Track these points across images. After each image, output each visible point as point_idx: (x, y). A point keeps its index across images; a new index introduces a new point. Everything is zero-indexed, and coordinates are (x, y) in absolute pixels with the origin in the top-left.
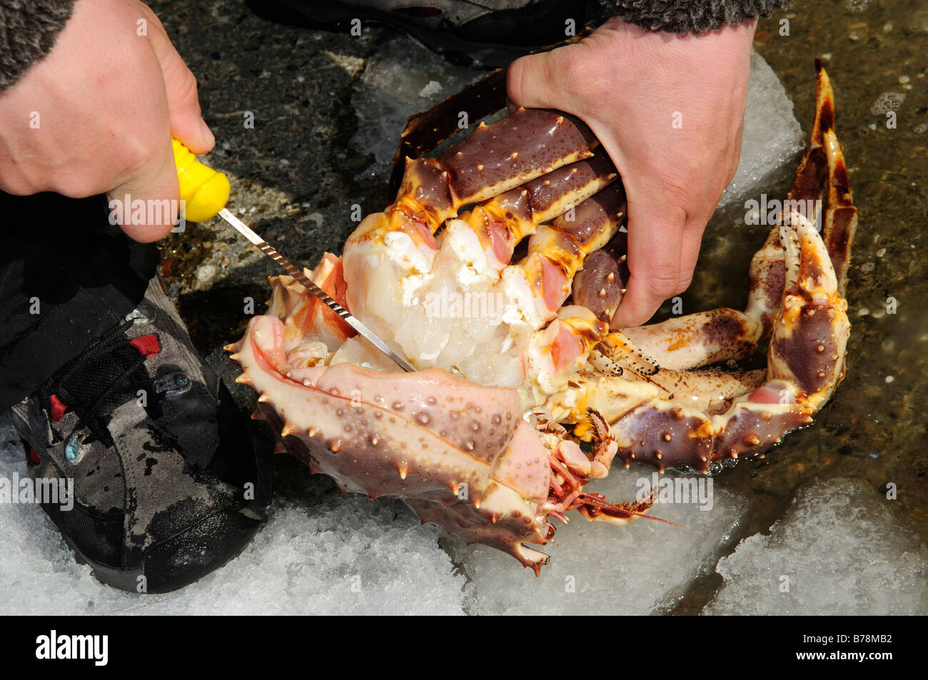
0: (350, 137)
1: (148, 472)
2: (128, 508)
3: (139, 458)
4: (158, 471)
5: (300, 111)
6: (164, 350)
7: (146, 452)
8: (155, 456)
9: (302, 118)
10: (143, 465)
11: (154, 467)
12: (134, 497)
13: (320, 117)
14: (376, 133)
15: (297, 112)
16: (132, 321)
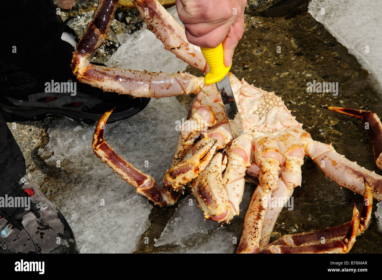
0: (46, 145)
1: (42, 237)
2: (38, 250)
3: (37, 233)
4: (46, 237)
5: (28, 133)
6: (36, 194)
7: (39, 230)
8: (43, 231)
9: (28, 136)
10: (39, 235)
11: (44, 235)
12: (39, 246)
13: (35, 136)
14: (56, 144)
15: (27, 133)
16: (24, 183)
